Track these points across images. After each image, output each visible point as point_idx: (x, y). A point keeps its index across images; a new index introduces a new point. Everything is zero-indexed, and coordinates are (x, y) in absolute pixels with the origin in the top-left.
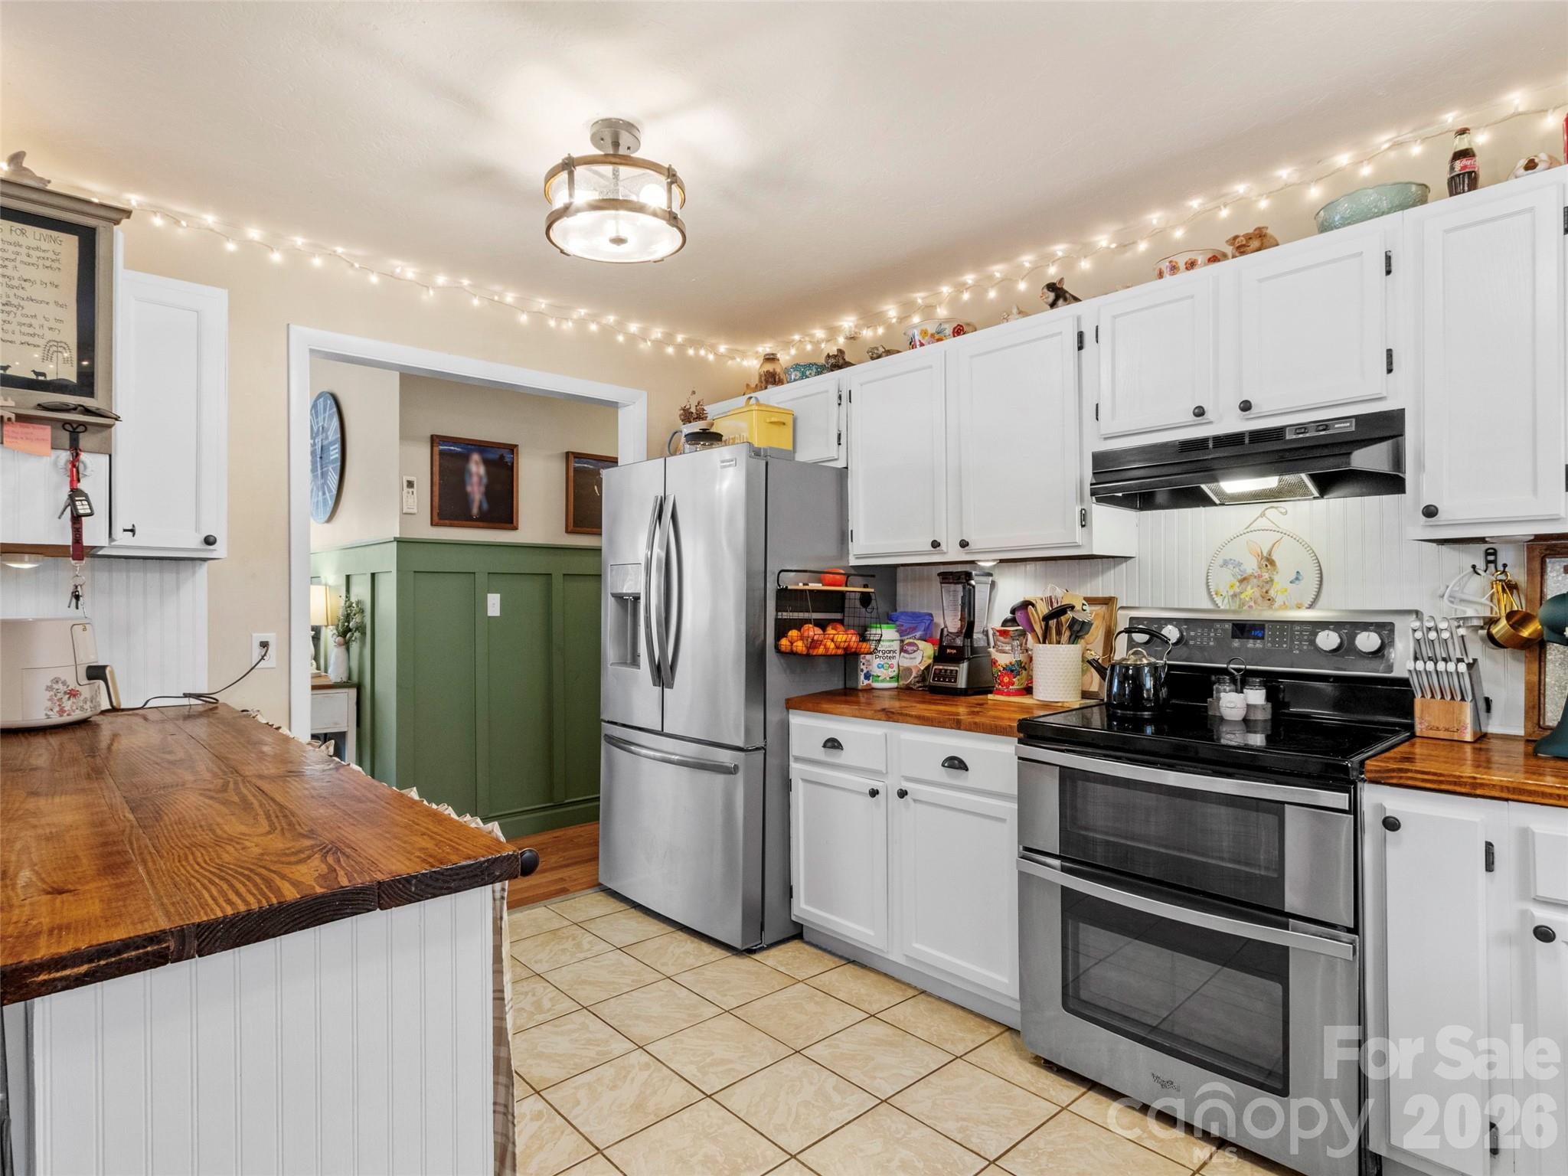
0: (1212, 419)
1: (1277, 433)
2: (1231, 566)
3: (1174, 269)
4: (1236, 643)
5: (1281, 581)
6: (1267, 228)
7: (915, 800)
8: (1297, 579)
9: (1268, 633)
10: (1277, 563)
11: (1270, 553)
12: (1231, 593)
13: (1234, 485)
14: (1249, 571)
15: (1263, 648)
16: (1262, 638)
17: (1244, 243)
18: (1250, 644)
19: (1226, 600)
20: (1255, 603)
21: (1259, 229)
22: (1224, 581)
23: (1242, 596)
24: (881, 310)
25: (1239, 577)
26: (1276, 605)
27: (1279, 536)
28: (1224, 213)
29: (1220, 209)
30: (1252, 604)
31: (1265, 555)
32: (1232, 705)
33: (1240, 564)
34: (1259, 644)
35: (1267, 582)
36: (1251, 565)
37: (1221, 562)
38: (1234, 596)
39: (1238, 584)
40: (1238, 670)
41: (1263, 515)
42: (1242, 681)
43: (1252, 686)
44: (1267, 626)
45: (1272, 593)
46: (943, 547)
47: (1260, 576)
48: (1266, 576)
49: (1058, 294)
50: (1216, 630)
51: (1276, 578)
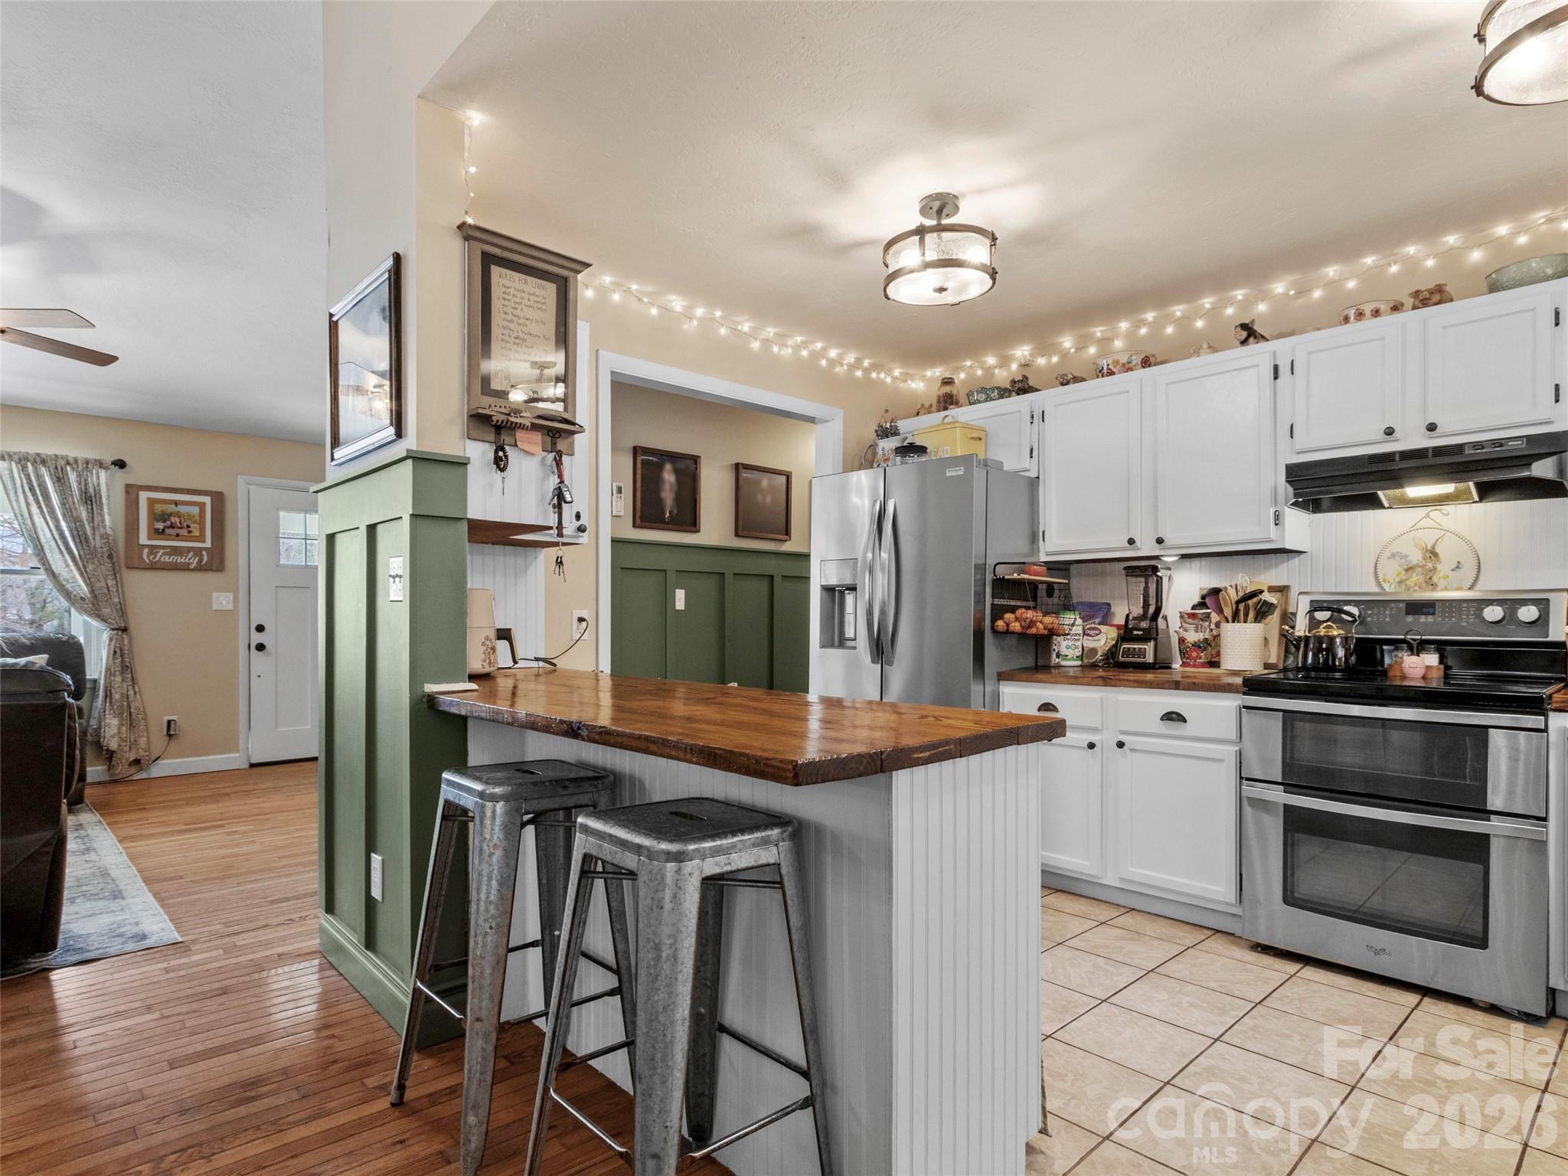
0: (1399, 437)
1: (1459, 449)
2: (1398, 558)
3: (1360, 315)
4: (1410, 619)
5: (1444, 568)
6: (1446, 285)
7: (1131, 750)
8: (1458, 567)
9: (1438, 609)
10: (1441, 555)
11: (1433, 547)
12: (1398, 579)
13: (1415, 491)
14: (1415, 562)
15: (1434, 622)
16: (1433, 614)
17: (1428, 296)
18: (1423, 619)
19: (1393, 586)
20: (1420, 587)
21: (1439, 285)
22: (1391, 571)
23: (1408, 582)
24: (1056, 341)
25: (1406, 567)
26: (1438, 589)
27: (1443, 532)
28: (1394, 269)
29: (1391, 266)
30: (1417, 588)
31: (1429, 548)
32: (1415, 665)
33: (1406, 556)
34: (1430, 619)
35: (1431, 571)
36: (1416, 557)
37: (1389, 555)
38: (1401, 582)
39: (1404, 572)
40: (1415, 640)
41: (1427, 516)
42: (1419, 647)
43: (1428, 651)
44: (1437, 604)
45: (1435, 579)
46: (1138, 543)
47: (1424, 566)
48: (1430, 565)
49: (1249, 333)
50: (1391, 609)
51: (1439, 567)
